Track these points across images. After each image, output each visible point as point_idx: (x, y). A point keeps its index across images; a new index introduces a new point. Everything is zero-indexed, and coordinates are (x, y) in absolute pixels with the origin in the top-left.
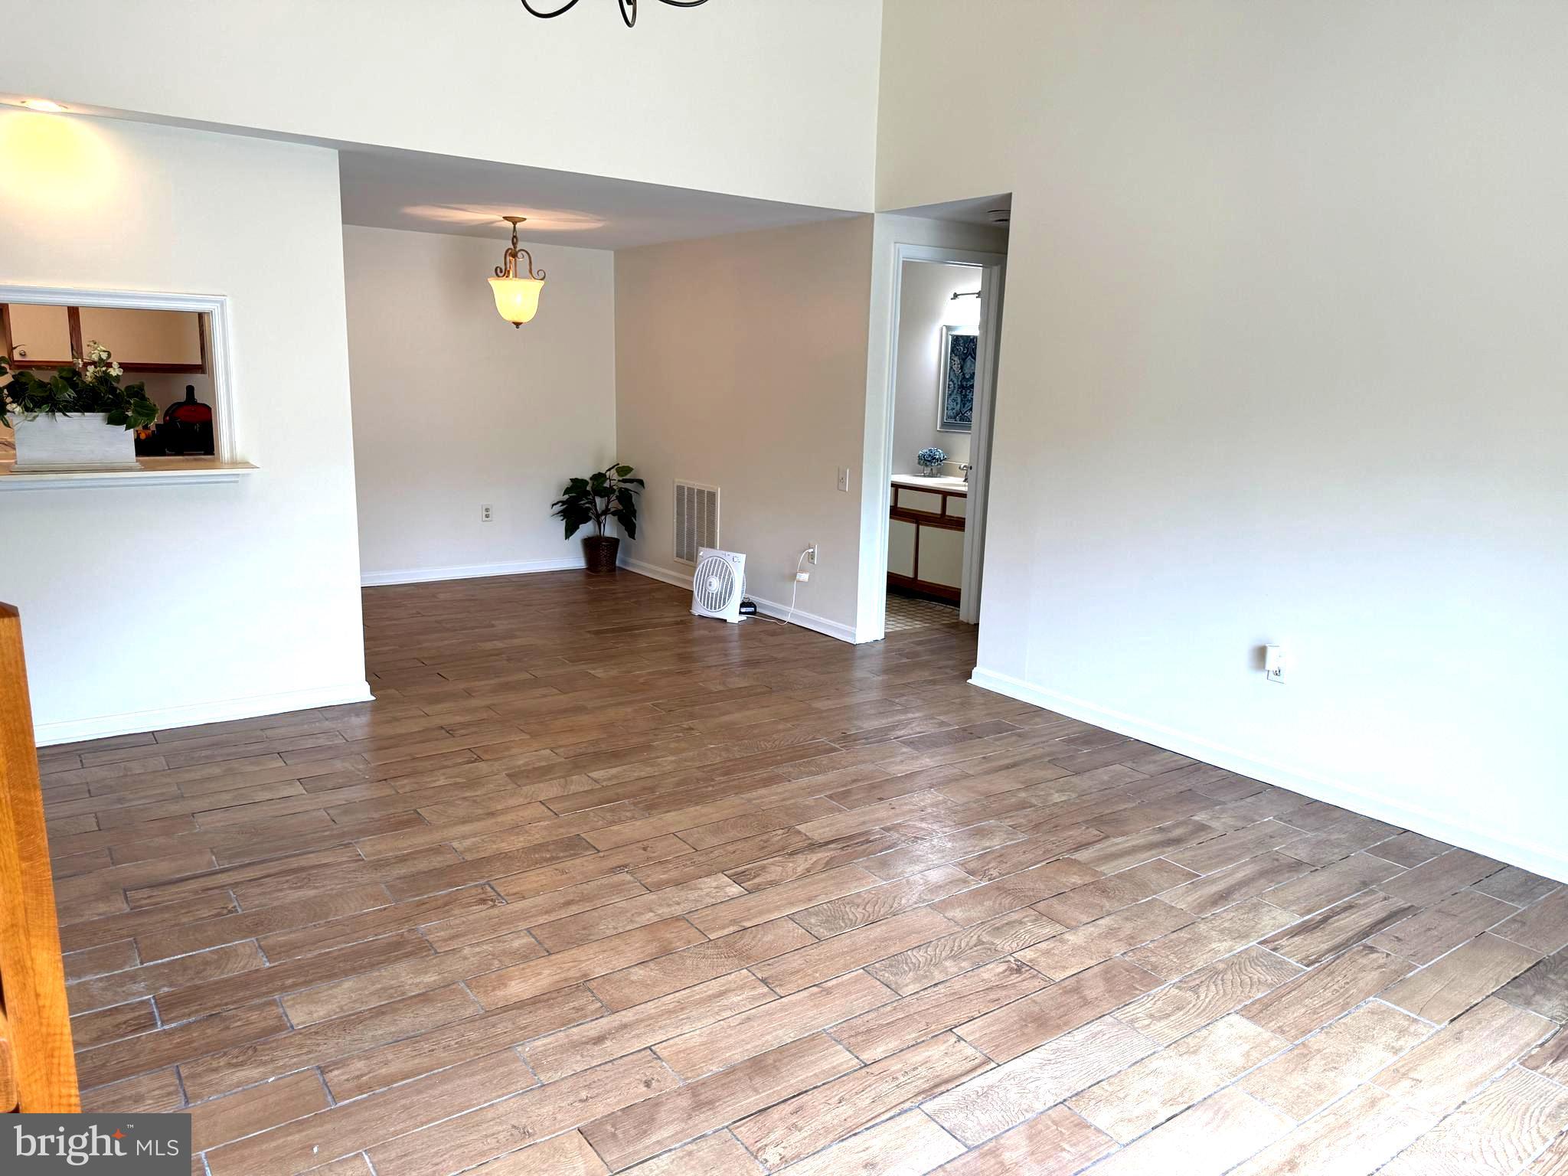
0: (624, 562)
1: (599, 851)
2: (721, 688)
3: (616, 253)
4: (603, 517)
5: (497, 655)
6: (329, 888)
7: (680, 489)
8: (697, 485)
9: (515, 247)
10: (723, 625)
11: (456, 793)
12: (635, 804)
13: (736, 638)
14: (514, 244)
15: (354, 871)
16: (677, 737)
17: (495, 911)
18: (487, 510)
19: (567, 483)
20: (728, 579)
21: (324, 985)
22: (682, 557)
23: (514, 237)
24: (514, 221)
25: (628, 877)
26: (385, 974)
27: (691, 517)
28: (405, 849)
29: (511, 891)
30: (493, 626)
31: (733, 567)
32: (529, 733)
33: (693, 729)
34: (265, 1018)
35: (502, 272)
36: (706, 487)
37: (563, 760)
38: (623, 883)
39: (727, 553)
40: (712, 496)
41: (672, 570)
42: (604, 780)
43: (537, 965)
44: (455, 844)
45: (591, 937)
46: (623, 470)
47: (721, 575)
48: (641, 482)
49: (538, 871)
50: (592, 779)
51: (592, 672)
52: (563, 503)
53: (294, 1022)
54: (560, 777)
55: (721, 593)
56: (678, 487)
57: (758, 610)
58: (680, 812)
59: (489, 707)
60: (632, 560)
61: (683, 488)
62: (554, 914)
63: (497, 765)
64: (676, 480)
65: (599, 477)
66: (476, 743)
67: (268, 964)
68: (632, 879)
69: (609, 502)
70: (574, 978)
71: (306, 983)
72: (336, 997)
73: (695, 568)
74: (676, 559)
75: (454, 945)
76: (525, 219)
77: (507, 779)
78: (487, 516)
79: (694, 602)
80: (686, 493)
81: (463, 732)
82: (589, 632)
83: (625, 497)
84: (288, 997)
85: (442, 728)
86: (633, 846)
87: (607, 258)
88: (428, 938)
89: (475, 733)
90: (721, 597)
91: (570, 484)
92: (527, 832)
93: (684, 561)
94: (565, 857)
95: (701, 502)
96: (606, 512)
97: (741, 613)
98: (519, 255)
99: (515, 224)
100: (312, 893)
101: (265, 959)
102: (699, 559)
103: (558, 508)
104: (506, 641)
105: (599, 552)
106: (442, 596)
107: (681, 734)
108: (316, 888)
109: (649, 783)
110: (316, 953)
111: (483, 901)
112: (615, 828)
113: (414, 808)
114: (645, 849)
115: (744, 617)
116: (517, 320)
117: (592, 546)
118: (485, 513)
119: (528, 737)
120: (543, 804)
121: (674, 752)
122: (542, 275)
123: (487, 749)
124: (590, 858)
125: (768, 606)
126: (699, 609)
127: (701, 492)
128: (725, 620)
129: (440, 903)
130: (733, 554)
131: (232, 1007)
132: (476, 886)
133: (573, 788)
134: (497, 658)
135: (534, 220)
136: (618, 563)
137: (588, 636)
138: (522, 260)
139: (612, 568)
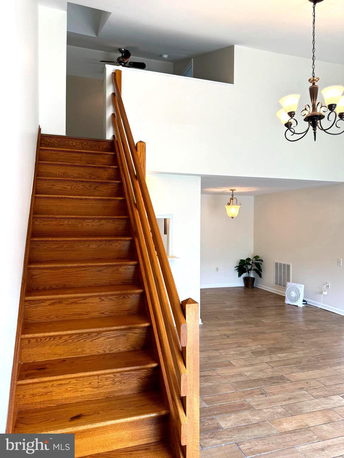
0: (256, 285)
1: (292, 382)
2: (307, 329)
3: (254, 196)
4: (250, 271)
5: (231, 313)
6: (215, 383)
7: (277, 264)
8: (283, 263)
9: (233, 197)
10: (296, 307)
11: (238, 357)
12: (297, 367)
13: (301, 312)
14: (232, 197)
15: (219, 379)
16: (300, 345)
17: (267, 398)
18: (217, 268)
19: (239, 261)
20: (298, 293)
21: (226, 415)
22: (278, 285)
23: (233, 194)
24: (233, 190)
25: (306, 392)
26: (243, 414)
27: (281, 272)
28: (231, 373)
29: (270, 392)
30: (225, 303)
31: (300, 289)
32: (252, 339)
33: (304, 343)
34: (213, 424)
35: (229, 204)
36: (286, 263)
37: (266, 349)
38: (305, 394)
39: (298, 284)
40: (289, 266)
41: (274, 288)
42: (283, 357)
43: (289, 419)
44: (245, 373)
45: (303, 412)
46: (256, 257)
47: (295, 292)
48: (262, 261)
49: (275, 386)
50: (278, 356)
51: (262, 320)
52: (238, 267)
53: (223, 426)
54: (268, 355)
55: (296, 297)
56: (276, 263)
57: (307, 303)
58: (313, 371)
59: (236, 329)
60: (258, 285)
61: (278, 263)
62: (287, 402)
63: (247, 349)
64: (275, 261)
65: (249, 259)
66: (238, 341)
67: (207, 406)
68: (308, 393)
69: (252, 267)
70: (304, 425)
71: (221, 414)
72: (231, 420)
73: (286, 289)
74: (276, 285)
75: (260, 407)
76: (236, 190)
77: (251, 354)
78: (217, 270)
79: (286, 299)
80: (279, 265)
81: (232, 337)
82: (255, 307)
83: (258, 265)
84: (217, 417)
85: (225, 335)
86: (303, 382)
87: (252, 198)
88: (251, 404)
89: (235, 337)
90: (296, 298)
91: (240, 261)
92: (265, 372)
93: (278, 286)
94: (282, 382)
95: (284, 268)
96: (251, 270)
97: (303, 304)
98: (234, 199)
99: (233, 191)
100: (210, 384)
101: (205, 404)
102: (287, 286)
103: (237, 268)
104: (232, 308)
105: (249, 282)
106: (207, 293)
107: (300, 344)
108: (211, 383)
109: (298, 360)
110: (220, 404)
111: (262, 394)
112: (294, 374)
113: (228, 360)
114: (307, 383)
115: (304, 305)
116: (233, 217)
117: (246, 280)
118: (216, 269)
119: (252, 340)
120: (267, 363)
121: (302, 350)
122: (240, 204)
123: (242, 343)
124: (289, 384)
125: (311, 302)
126: (287, 302)
127: (284, 265)
128: (298, 306)
129: (249, 392)
130: (299, 285)
131: (203, 418)
132: (258, 388)
133: (274, 359)
134: (230, 313)
135: (238, 190)
136: (254, 286)
137: (255, 308)
138: (234, 200)
139: (253, 287)
